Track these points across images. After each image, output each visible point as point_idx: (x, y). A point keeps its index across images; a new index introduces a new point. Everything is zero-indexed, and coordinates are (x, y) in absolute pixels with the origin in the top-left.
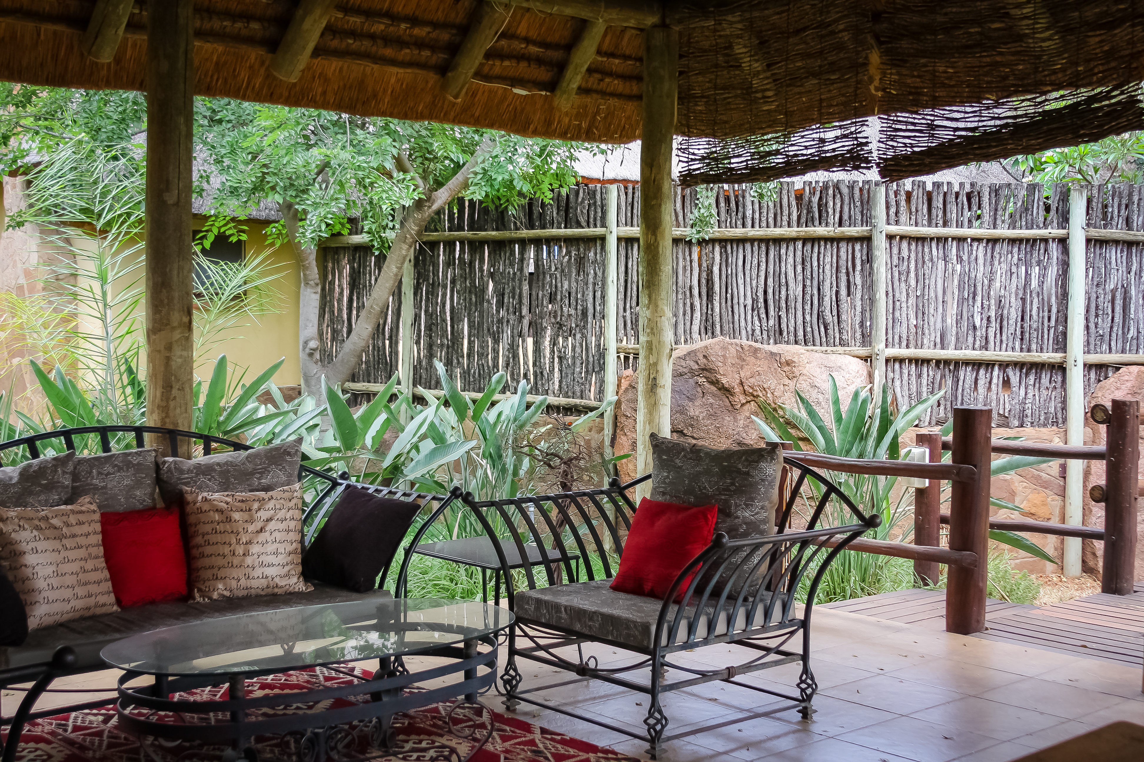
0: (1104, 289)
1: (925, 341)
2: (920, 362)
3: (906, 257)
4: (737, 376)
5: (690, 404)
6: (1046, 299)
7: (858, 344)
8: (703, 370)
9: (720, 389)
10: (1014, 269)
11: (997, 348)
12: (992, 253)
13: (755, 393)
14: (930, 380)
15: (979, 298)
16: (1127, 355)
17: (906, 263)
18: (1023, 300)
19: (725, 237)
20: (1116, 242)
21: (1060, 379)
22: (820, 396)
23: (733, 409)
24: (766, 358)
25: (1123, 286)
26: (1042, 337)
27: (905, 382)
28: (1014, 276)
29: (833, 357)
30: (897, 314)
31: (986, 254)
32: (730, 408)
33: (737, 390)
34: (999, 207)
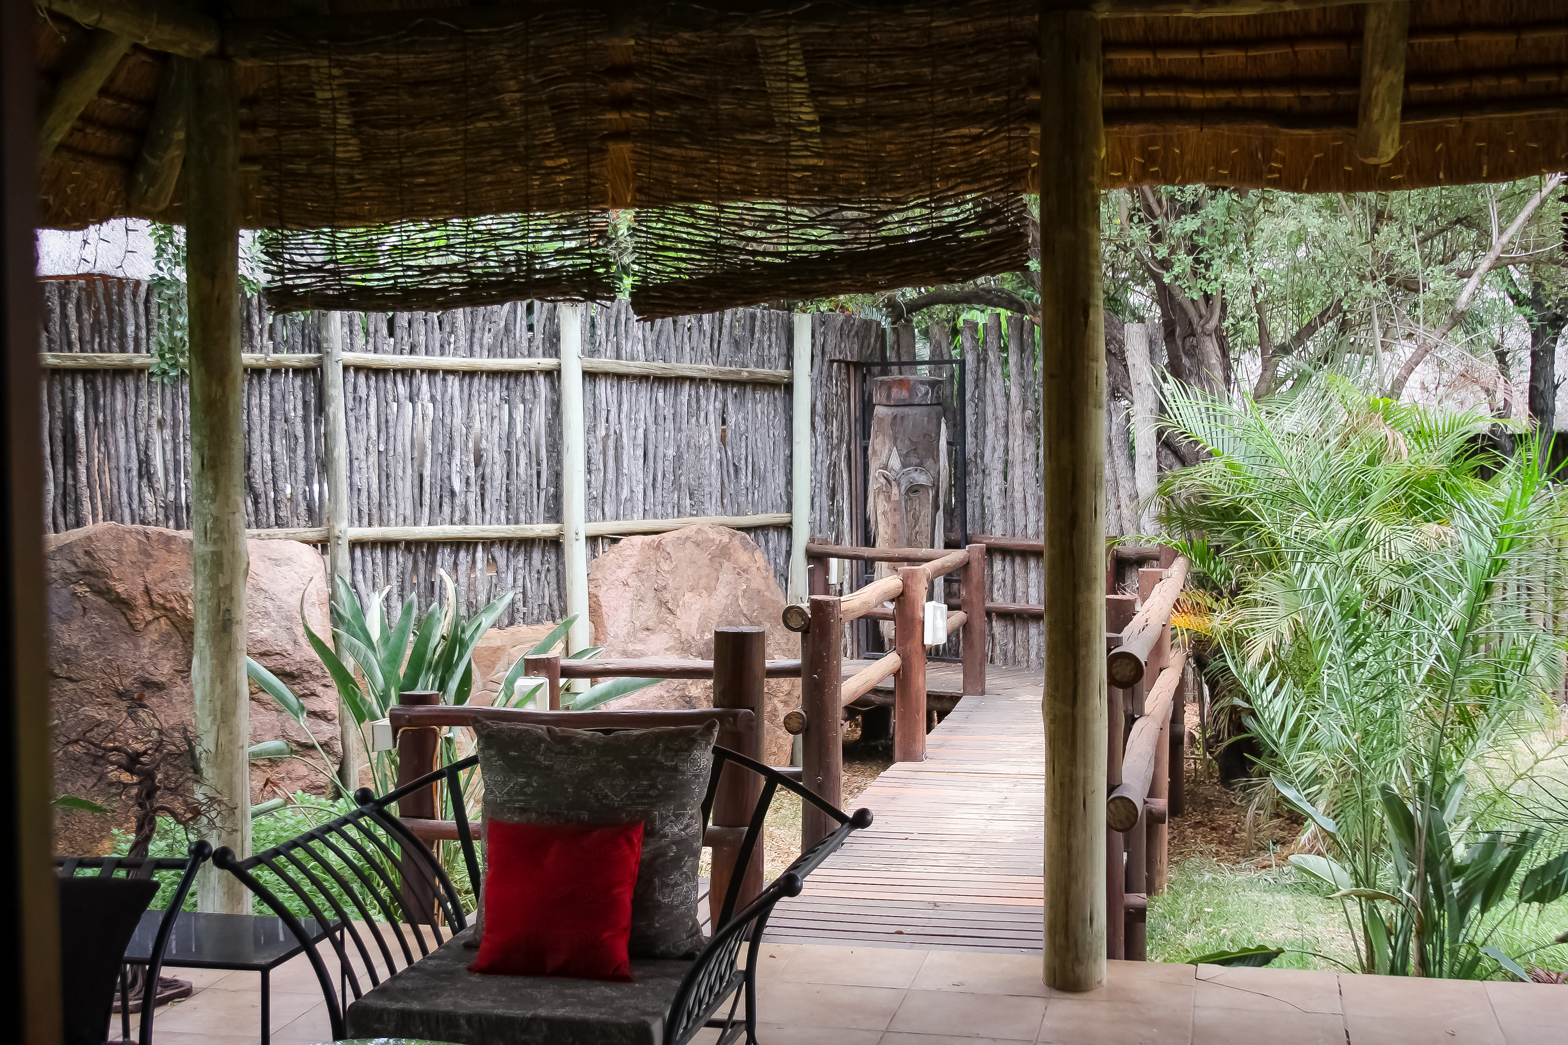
0: (595, 437)
1: (392, 515)
2: (388, 545)
3: (364, 397)
4: (140, 580)
5: (64, 627)
6: (534, 451)
7: (303, 523)
8: (84, 573)
9: (111, 602)
10: (496, 413)
11: (479, 521)
12: (470, 391)
13: (168, 605)
14: (400, 569)
15: (457, 453)
16: (622, 522)
17: (364, 406)
18: (508, 453)
19: (95, 366)
20: (606, 374)
21: (553, 557)
22: (269, 604)
23: (133, 631)
24: (183, 551)
25: (615, 432)
26: (532, 502)
27: (369, 575)
28: (496, 421)
29: (274, 544)
30: (356, 477)
31: (462, 390)
32: (128, 630)
33: (141, 601)
34: (477, 327)
